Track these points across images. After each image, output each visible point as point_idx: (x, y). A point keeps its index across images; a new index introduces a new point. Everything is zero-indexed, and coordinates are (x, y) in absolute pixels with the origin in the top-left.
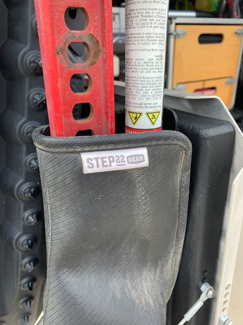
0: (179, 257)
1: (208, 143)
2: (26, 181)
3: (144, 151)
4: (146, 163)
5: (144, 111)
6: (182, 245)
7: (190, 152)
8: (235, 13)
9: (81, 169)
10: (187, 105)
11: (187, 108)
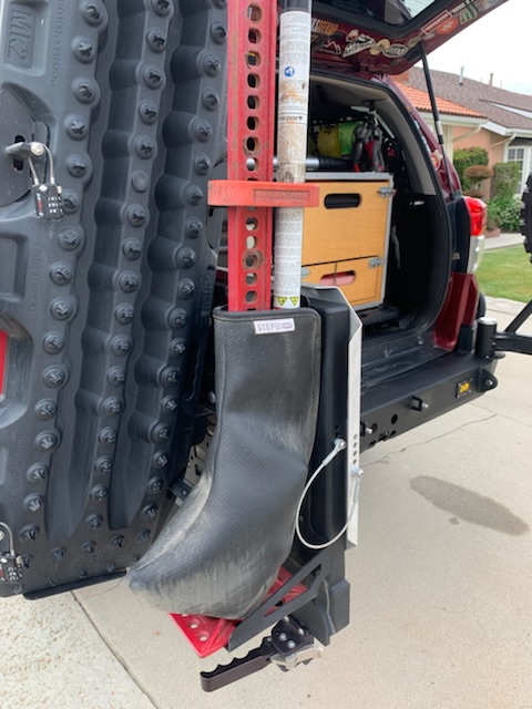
0: (316, 415)
1: (331, 318)
2: (169, 365)
3: (291, 321)
4: (293, 329)
5: (289, 296)
6: (317, 403)
7: (320, 323)
8: (377, 163)
9: (254, 331)
10: (316, 293)
11: (316, 295)
